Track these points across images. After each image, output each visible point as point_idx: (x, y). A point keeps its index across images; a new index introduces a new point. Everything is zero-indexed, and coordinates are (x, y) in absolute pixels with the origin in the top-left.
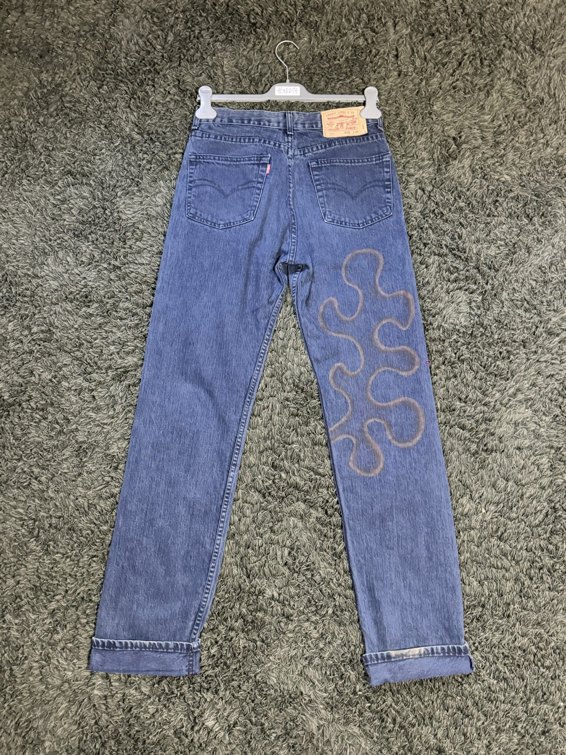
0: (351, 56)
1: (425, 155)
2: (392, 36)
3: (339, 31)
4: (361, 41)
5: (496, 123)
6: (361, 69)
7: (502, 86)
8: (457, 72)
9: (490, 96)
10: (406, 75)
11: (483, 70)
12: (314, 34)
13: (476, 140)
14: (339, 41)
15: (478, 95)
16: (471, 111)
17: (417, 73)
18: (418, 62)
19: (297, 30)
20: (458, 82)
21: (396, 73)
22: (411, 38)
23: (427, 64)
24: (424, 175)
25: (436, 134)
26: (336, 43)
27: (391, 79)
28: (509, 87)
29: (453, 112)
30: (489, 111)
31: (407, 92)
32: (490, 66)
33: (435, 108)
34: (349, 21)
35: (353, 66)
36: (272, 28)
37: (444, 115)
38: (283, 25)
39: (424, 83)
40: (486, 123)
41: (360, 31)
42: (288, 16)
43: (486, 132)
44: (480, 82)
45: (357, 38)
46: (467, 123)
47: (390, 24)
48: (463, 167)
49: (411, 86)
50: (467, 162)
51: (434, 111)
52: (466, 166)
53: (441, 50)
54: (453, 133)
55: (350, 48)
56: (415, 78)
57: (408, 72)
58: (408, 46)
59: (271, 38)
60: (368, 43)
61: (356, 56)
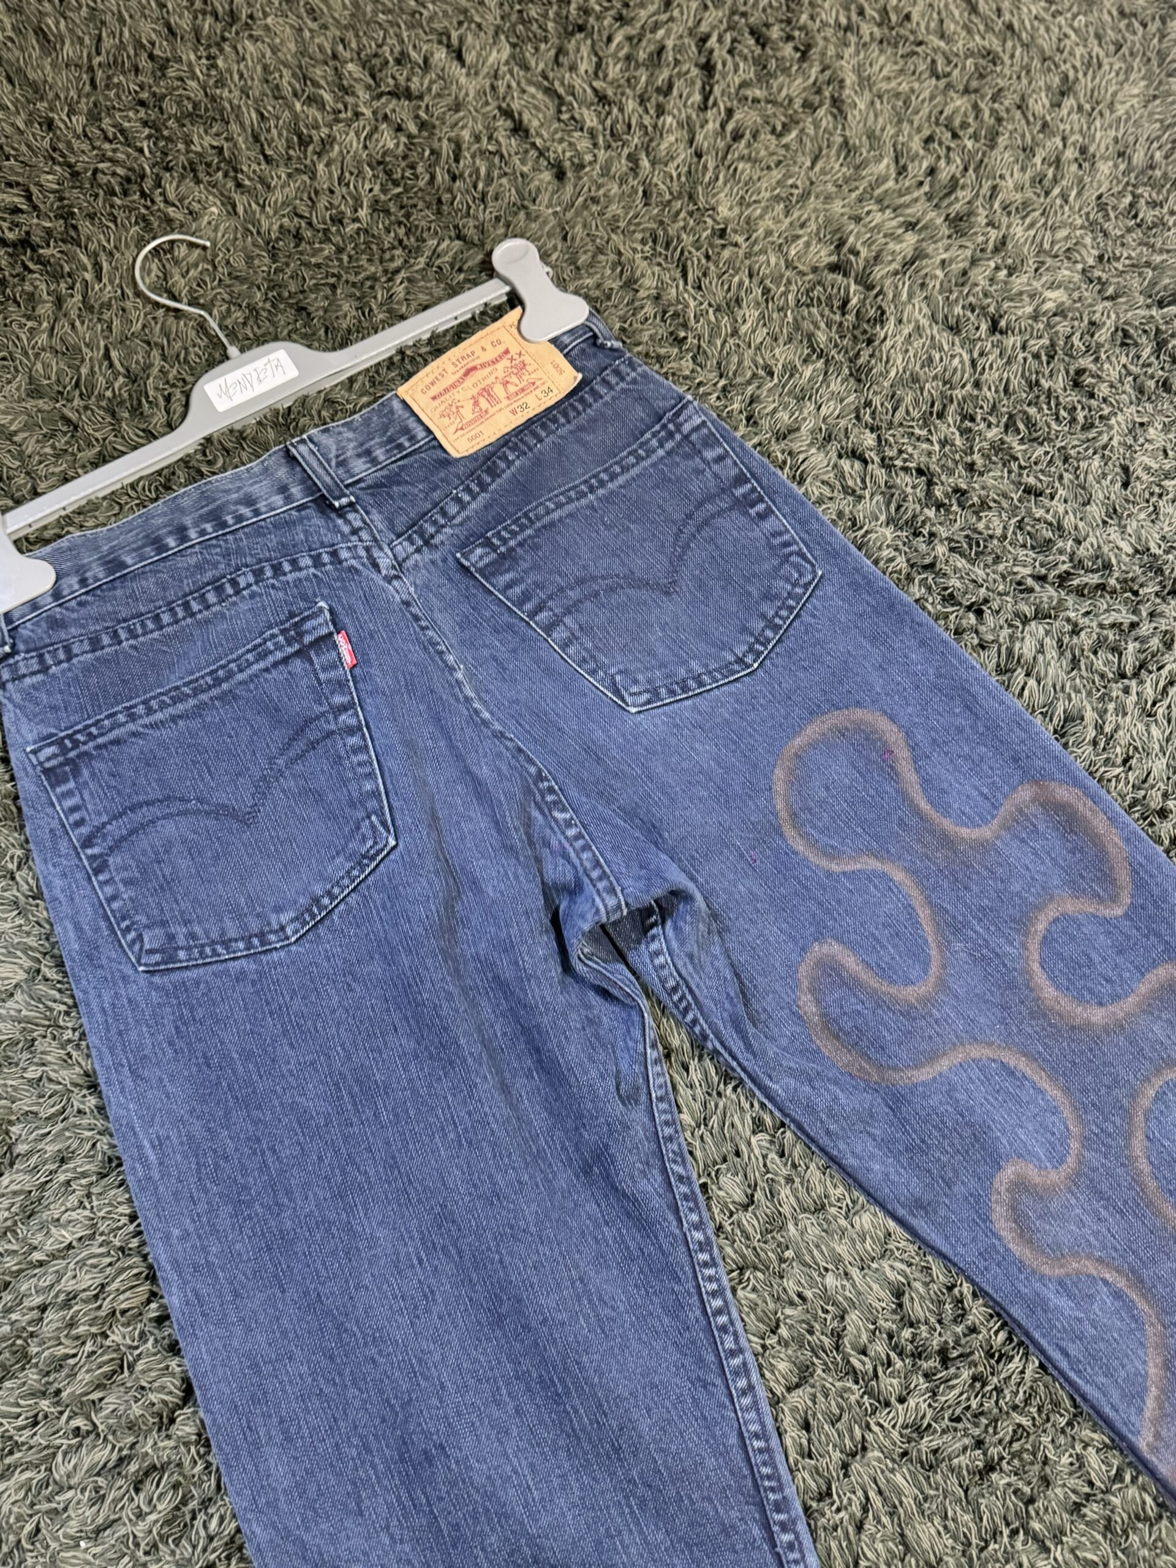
0: (384, 190)
1: (783, 354)
2: (469, 86)
3: (304, 142)
4: (387, 139)
5: (917, 169)
6: (439, 212)
7: (858, 70)
8: (717, 90)
9: (845, 108)
10: (582, 166)
11: (779, 54)
12: (231, 184)
13: (898, 239)
14: (321, 167)
15: (816, 124)
16: (823, 172)
17: (608, 147)
18: (590, 119)
19: (172, 196)
20: (738, 116)
21: (547, 176)
22: (526, 67)
23: (621, 110)
24: (824, 410)
25: (777, 280)
26: (313, 177)
27: (544, 198)
28: (882, 64)
29: (777, 199)
30: (871, 148)
31: (615, 209)
32: (789, 38)
33: (723, 211)
34: (313, 100)
35: (408, 216)
36: (86, 227)
37: (761, 217)
38: (118, 201)
39: (645, 163)
40: (890, 184)
41: (368, 112)
42: (120, 171)
43: (907, 206)
44: (794, 87)
45: (369, 136)
46: (837, 207)
47: (440, 55)
48: (918, 328)
49: (615, 189)
50: (918, 312)
51: (726, 221)
52: (925, 322)
53: (628, 58)
54: (823, 255)
55: (369, 172)
56: (609, 163)
57: (578, 154)
58: (532, 90)
59: (103, 259)
60: (410, 136)
61: (396, 183)
